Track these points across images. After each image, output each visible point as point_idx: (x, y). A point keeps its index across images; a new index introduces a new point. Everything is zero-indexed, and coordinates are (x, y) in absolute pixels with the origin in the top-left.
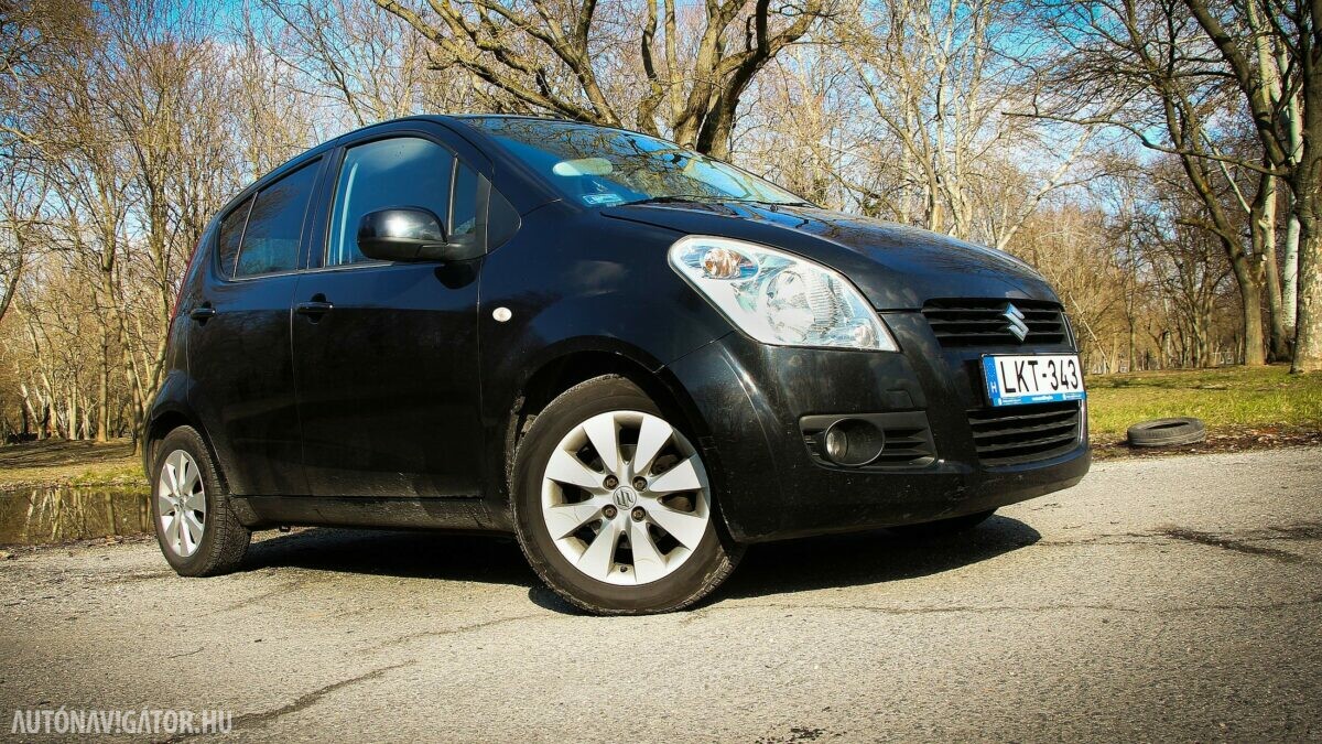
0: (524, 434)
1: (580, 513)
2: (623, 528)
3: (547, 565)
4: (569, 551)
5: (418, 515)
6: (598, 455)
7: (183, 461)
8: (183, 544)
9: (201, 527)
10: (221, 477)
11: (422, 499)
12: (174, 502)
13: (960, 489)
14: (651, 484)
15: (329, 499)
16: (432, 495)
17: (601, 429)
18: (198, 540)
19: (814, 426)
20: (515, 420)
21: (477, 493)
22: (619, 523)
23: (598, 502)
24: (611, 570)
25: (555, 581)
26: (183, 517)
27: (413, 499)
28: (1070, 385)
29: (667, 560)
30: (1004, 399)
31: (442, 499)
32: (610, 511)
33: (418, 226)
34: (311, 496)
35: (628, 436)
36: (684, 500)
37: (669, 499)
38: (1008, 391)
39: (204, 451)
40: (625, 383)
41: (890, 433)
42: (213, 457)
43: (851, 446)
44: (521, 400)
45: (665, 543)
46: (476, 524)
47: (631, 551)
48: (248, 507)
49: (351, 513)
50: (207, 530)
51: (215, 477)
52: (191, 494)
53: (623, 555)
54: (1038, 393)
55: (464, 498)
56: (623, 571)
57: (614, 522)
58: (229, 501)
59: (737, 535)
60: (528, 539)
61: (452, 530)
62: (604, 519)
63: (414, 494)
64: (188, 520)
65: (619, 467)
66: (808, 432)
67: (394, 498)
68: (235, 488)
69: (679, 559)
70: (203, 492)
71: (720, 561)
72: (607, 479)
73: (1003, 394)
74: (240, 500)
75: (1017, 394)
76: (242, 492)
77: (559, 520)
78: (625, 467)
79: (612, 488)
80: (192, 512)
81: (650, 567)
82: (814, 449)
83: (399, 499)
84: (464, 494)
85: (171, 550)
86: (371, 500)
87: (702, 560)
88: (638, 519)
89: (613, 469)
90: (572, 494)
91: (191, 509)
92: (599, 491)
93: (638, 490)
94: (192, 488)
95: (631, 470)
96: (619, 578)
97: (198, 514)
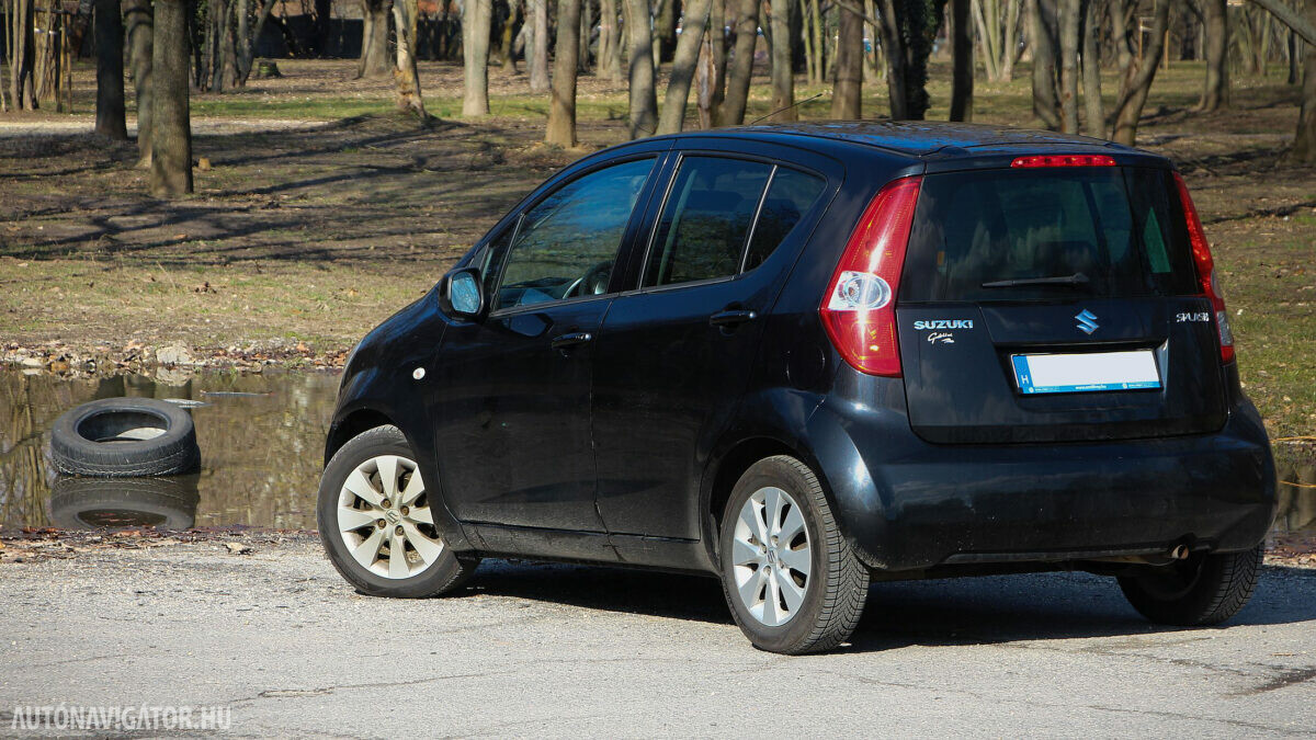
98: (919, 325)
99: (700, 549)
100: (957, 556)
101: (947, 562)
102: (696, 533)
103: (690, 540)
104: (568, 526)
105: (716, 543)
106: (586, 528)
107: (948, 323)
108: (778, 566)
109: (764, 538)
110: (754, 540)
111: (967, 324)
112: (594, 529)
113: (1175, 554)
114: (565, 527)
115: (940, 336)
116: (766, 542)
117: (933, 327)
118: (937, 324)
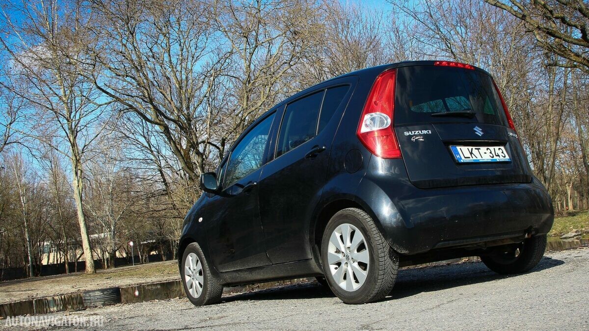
98: (407, 134)
99: (313, 262)
100: (441, 243)
101: (436, 247)
102: (310, 256)
103: (308, 260)
104: (257, 265)
105: (320, 258)
106: (264, 264)
107: (420, 132)
108: (352, 262)
109: (343, 249)
110: (338, 251)
111: (428, 132)
112: (267, 264)
113: (526, 236)
114: (256, 266)
115: (417, 138)
116: (344, 251)
117: (413, 134)
118: (415, 133)
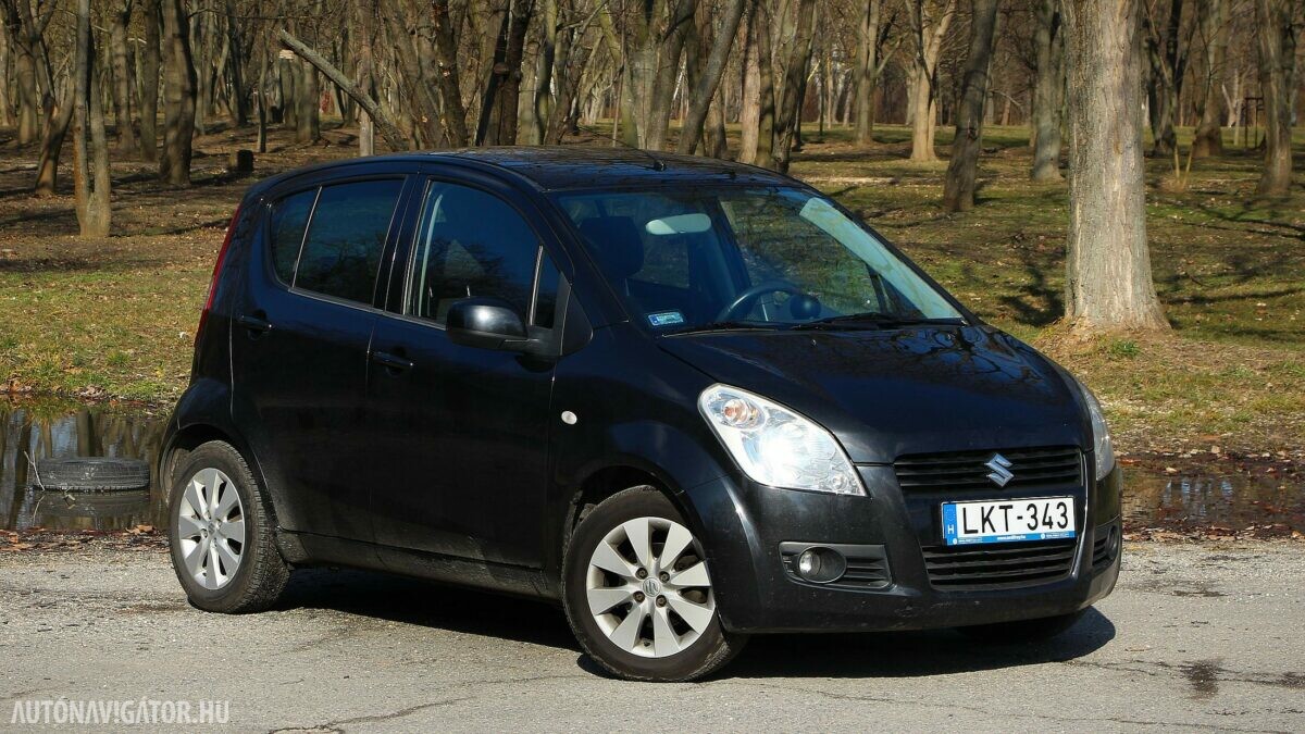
0: (581, 520)
1: (615, 596)
2: (648, 612)
3: (586, 635)
4: (605, 625)
5: (483, 577)
6: (633, 551)
7: (218, 482)
8: (210, 576)
9: (237, 559)
10: (269, 508)
11: (488, 563)
12: (201, 526)
13: (909, 608)
14: (674, 577)
15: (394, 549)
16: (498, 561)
17: (637, 530)
18: (232, 571)
19: (790, 550)
20: (573, 509)
21: (538, 565)
22: (644, 607)
23: (631, 588)
24: (637, 644)
25: (592, 649)
26: (212, 544)
27: (479, 561)
28: (1055, 525)
29: (681, 640)
30: (962, 538)
31: (507, 565)
32: (639, 597)
33: (502, 315)
34: (375, 544)
35: (658, 538)
36: (699, 593)
37: (686, 592)
38: (966, 532)
39: (246, 475)
40: (659, 495)
41: (851, 560)
42: (261, 485)
43: (823, 567)
44: (580, 494)
45: (680, 626)
46: (536, 593)
47: (652, 629)
48: (298, 544)
49: (418, 567)
50: (245, 562)
51: (260, 505)
52: (225, 520)
53: (646, 632)
54: (1007, 533)
55: (526, 568)
56: (647, 645)
57: (641, 606)
58: (275, 534)
59: (728, 627)
60: (573, 612)
61: (515, 593)
62: (634, 602)
63: (481, 557)
64: (219, 548)
65: (649, 562)
66: (785, 554)
67: (461, 558)
68: (284, 521)
69: (690, 641)
70: (243, 521)
71: (720, 644)
72: (639, 570)
73: (961, 533)
74: (289, 536)
75: (980, 534)
76: (292, 528)
77: (599, 600)
78: (654, 561)
79: (643, 578)
80: (225, 541)
81: (667, 645)
82: (791, 566)
83: (468, 560)
84: (527, 564)
85: (193, 580)
86: (439, 557)
87: (706, 643)
88: (662, 605)
89: (645, 564)
90: (612, 580)
91: (224, 537)
92: (632, 580)
93: (663, 581)
94: (227, 514)
95: (658, 565)
96: (641, 651)
97: (234, 544)
